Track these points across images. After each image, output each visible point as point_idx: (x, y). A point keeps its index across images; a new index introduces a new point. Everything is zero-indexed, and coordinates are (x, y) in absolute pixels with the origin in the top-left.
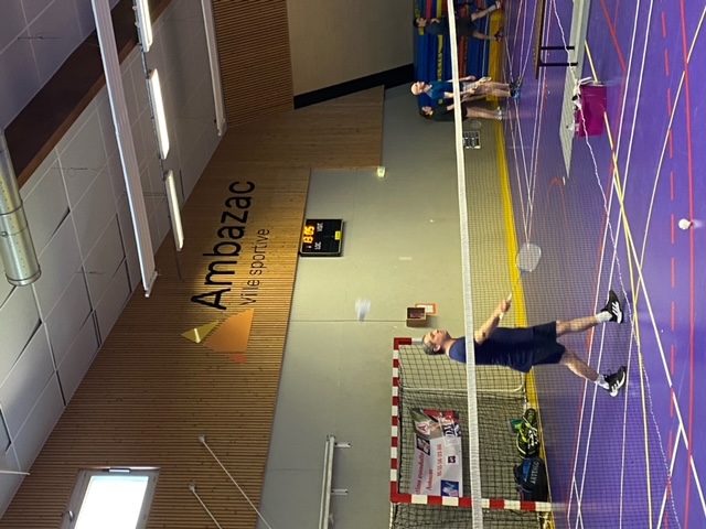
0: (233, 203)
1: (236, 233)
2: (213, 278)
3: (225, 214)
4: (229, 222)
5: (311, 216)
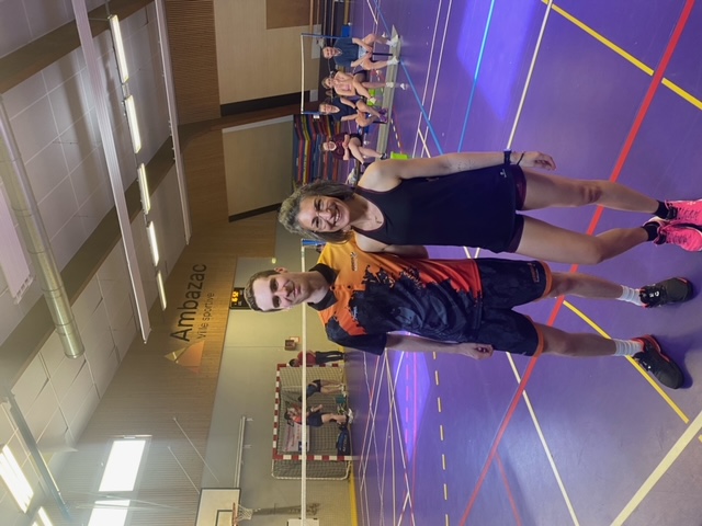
2: (183, 322)
4: (193, 289)
5: (237, 286)
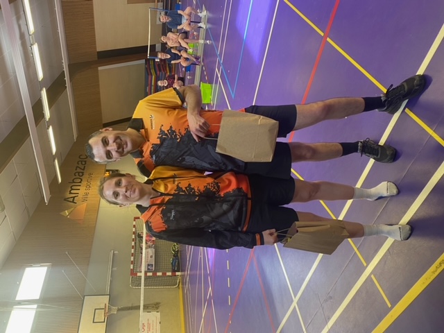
0: (80, 163)
1: (81, 174)
3: (77, 167)
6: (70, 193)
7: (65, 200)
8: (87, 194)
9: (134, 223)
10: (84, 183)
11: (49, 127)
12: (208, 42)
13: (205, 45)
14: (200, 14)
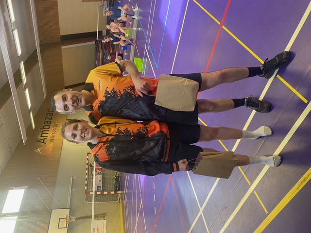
0: (48, 114)
1: (49, 123)
3: (46, 117)
6: (42, 136)
7: (38, 141)
8: (53, 137)
9: (87, 157)
10: (52, 129)
11: (25, 89)
12: (139, 29)
13: (138, 31)
14: (134, 10)
